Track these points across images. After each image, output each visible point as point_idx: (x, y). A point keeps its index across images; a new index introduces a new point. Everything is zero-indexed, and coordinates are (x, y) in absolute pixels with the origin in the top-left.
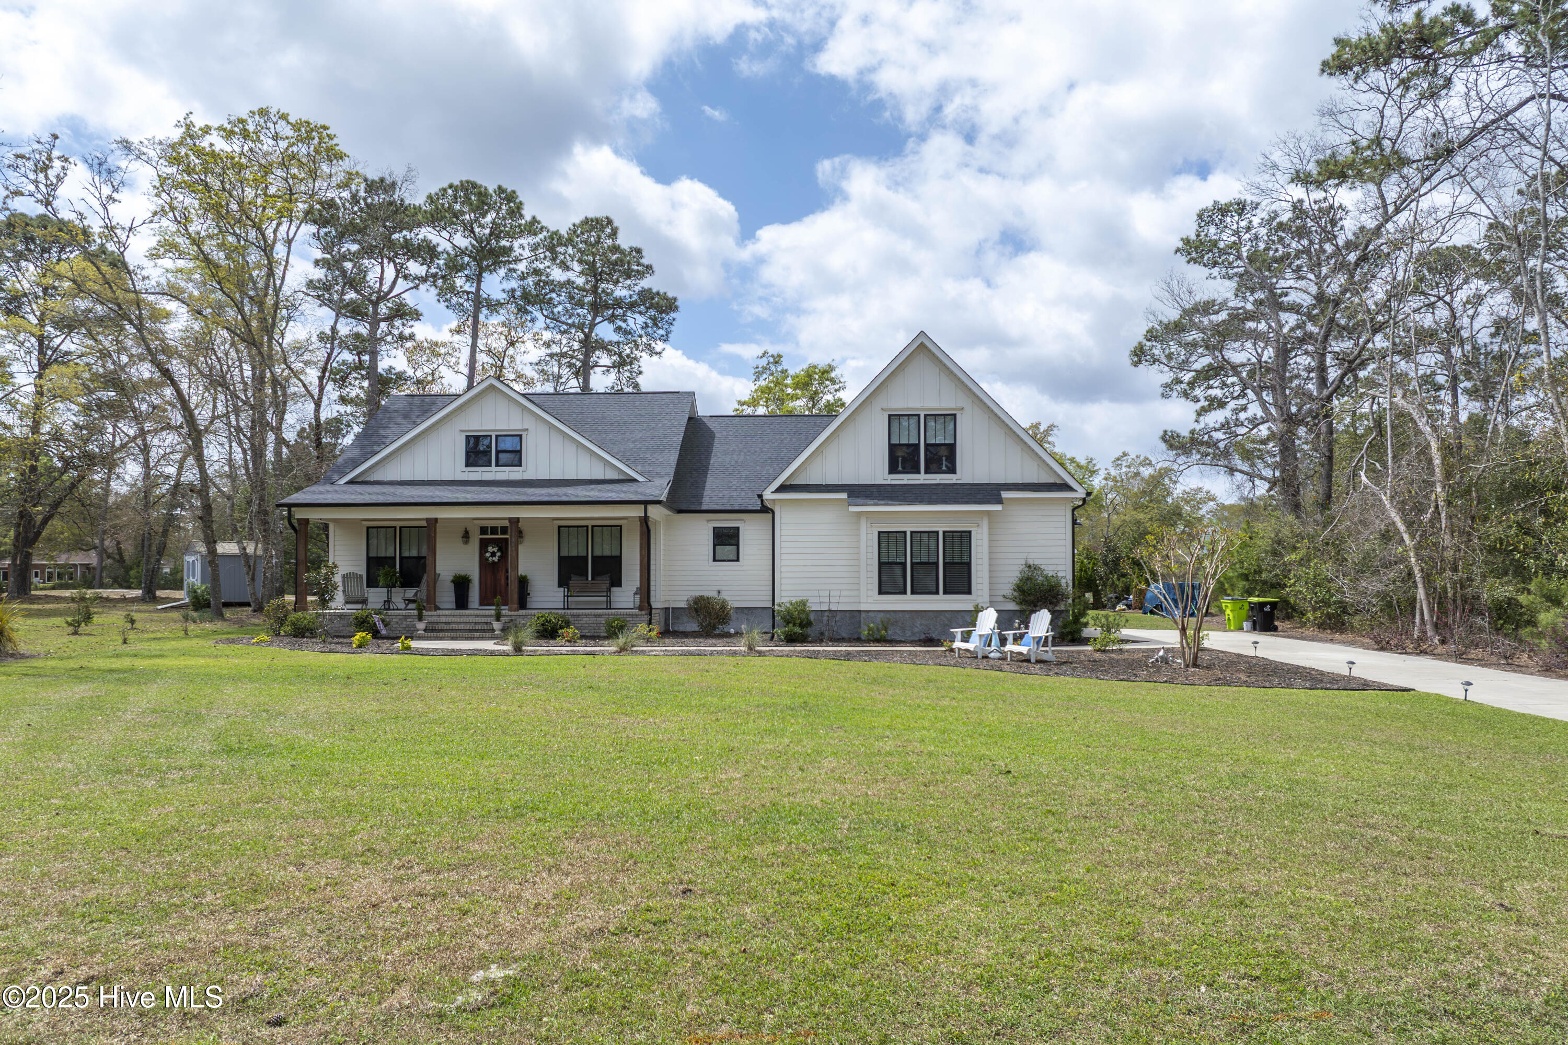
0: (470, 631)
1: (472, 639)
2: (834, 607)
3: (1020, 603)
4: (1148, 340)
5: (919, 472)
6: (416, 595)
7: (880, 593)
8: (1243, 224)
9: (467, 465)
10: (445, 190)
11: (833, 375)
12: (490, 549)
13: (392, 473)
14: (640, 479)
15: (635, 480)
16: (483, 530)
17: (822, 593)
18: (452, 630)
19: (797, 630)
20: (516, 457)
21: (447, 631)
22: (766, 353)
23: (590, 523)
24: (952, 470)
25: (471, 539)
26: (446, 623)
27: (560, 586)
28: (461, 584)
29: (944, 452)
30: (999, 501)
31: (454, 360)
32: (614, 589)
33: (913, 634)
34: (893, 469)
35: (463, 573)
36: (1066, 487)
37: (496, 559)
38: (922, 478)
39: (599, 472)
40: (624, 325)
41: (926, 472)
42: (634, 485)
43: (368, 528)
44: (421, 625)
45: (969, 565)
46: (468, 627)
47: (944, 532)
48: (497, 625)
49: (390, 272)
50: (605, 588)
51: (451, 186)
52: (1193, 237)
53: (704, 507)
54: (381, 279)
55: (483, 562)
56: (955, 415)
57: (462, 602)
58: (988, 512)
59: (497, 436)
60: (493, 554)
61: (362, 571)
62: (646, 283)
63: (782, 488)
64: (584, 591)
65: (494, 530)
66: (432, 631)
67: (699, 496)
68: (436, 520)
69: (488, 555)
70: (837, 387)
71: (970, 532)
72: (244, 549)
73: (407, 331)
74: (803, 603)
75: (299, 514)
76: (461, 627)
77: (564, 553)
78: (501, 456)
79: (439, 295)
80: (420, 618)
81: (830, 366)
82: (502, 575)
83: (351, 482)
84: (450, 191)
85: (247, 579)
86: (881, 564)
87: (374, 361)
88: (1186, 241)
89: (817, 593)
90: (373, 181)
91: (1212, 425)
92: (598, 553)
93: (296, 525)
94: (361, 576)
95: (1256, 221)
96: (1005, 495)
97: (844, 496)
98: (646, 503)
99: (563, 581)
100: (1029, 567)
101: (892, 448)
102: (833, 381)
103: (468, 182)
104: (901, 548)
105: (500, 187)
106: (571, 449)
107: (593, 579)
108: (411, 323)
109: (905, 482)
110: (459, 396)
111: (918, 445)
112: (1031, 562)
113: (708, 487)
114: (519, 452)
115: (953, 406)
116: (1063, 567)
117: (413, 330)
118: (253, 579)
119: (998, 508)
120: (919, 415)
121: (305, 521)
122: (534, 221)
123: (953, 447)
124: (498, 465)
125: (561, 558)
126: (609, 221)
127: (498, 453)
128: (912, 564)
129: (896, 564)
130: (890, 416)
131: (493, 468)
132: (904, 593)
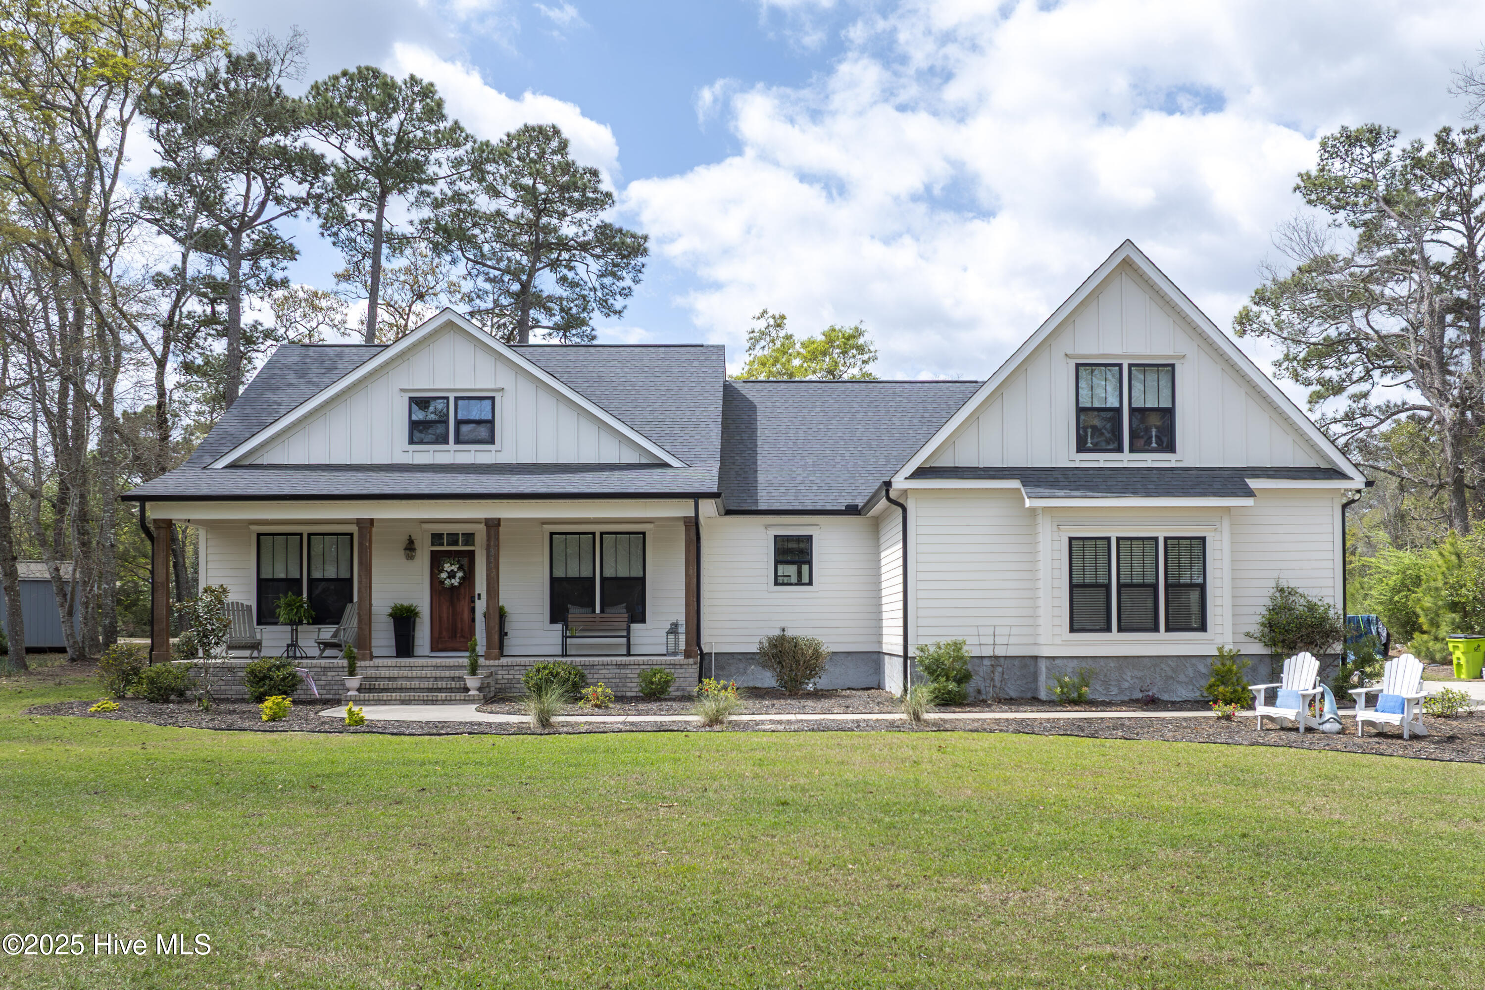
0: (430, 690)
1: (434, 702)
2: (1000, 652)
3: (1271, 644)
4: (1256, 304)
5: (1120, 449)
6: (335, 635)
7: (1072, 630)
9: (412, 442)
10: (336, 78)
11: (861, 341)
12: (447, 567)
13: (296, 452)
14: (674, 463)
15: (666, 465)
16: (437, 538)
17: (982, 631)
18: (401, 690)
19: (952, 686)
20: (485, 431)
21: (394, 690)
22: (761, 316)
23: (599, 529)
24: (1170, 447)
25: (418, 552)
26: (390, 679)
27: (553, 621)
28: (403, 618)
29: (1154, 421)
30: (1250, 493)
31: (339, 317)
32: (634, 626)
33: (1121, 691)
34: (1081, 447)
35: (406, 603)
36: (1335, 473)
37: (455, 582)
38: (1126, 459)
39: (611, 453)
40: (570, 275)
41: (1132, 450)
42: (668, 471)
43: (259, 535)
44: (353, 683)
45: (1202, 587)
46: (425, 684)
47: (1166, 539)
48: (472, 682)
49: (258, 188)
50: (624, 625)
51: (345, 74)
52: (1314, 173)
53: (762, 506)
54: (247, 196)
55: (436, 586)
56: (1173, 366)
57: (405, 646)
58: (1228, 508)
59: (457, 399)
60: (452, 575)
61: (251, 600)
62: (607, 216)
63: (921, 473)
64: (591, 629)
65: (453, 538)
66: (370, 690)
67: (752, 491)
68: (372, 521)
69: (444, 575)
70: (866, 357)
71: (1203, 539)
72: (57, 569)
73: (278, 276)
74: (957, 646)
75: (154, 512)
76: (415, 684)
77: (559, 573)
78: (465, 428)
79: (323, 226)
80: (352, 673)
81: (856, 329)
82: (464, 605)
83: (232, 466)
84: (343, 81)
85: (61, 613)
86: (1072, 587)
87: (235, 312)
88: (1306, 177)
89: (974, 631)
90: (238, 57)
92: (608, 573)
93: (151, 526)
94: (249, 608)
95: (1396, 152)
96: (1253, 484)
97: (1015, 484)
98: (697, 497)
99: (557, 614)
100: (1282, 590)
101: (1082, 413)
102: (861, 349)
103: (368, 69)
104: (1102, 560)
105: (412, 77)
106: (568, 419)
107: (602, 611)
109: (1101, 464)
110: (387, 346)
111: (1119, 410)
112: (1284, 584)
113: (761, 478)
114: (491, 423)
115: (1167, 351)
116: (1330, 592)
118: (70, 613)
119: (1248, 502)
120: (1120, 366)
121: (169, 523)
122: (457, 127)
123: (1168, 414)
124: (458, 441)
125: (554, 581)
126: (556, 132)
127: (459, 423)
128: (1120, 586)
129: (1096, 586)
130: (1078, 366)
131: (452, 446)
132: (1109, 630)
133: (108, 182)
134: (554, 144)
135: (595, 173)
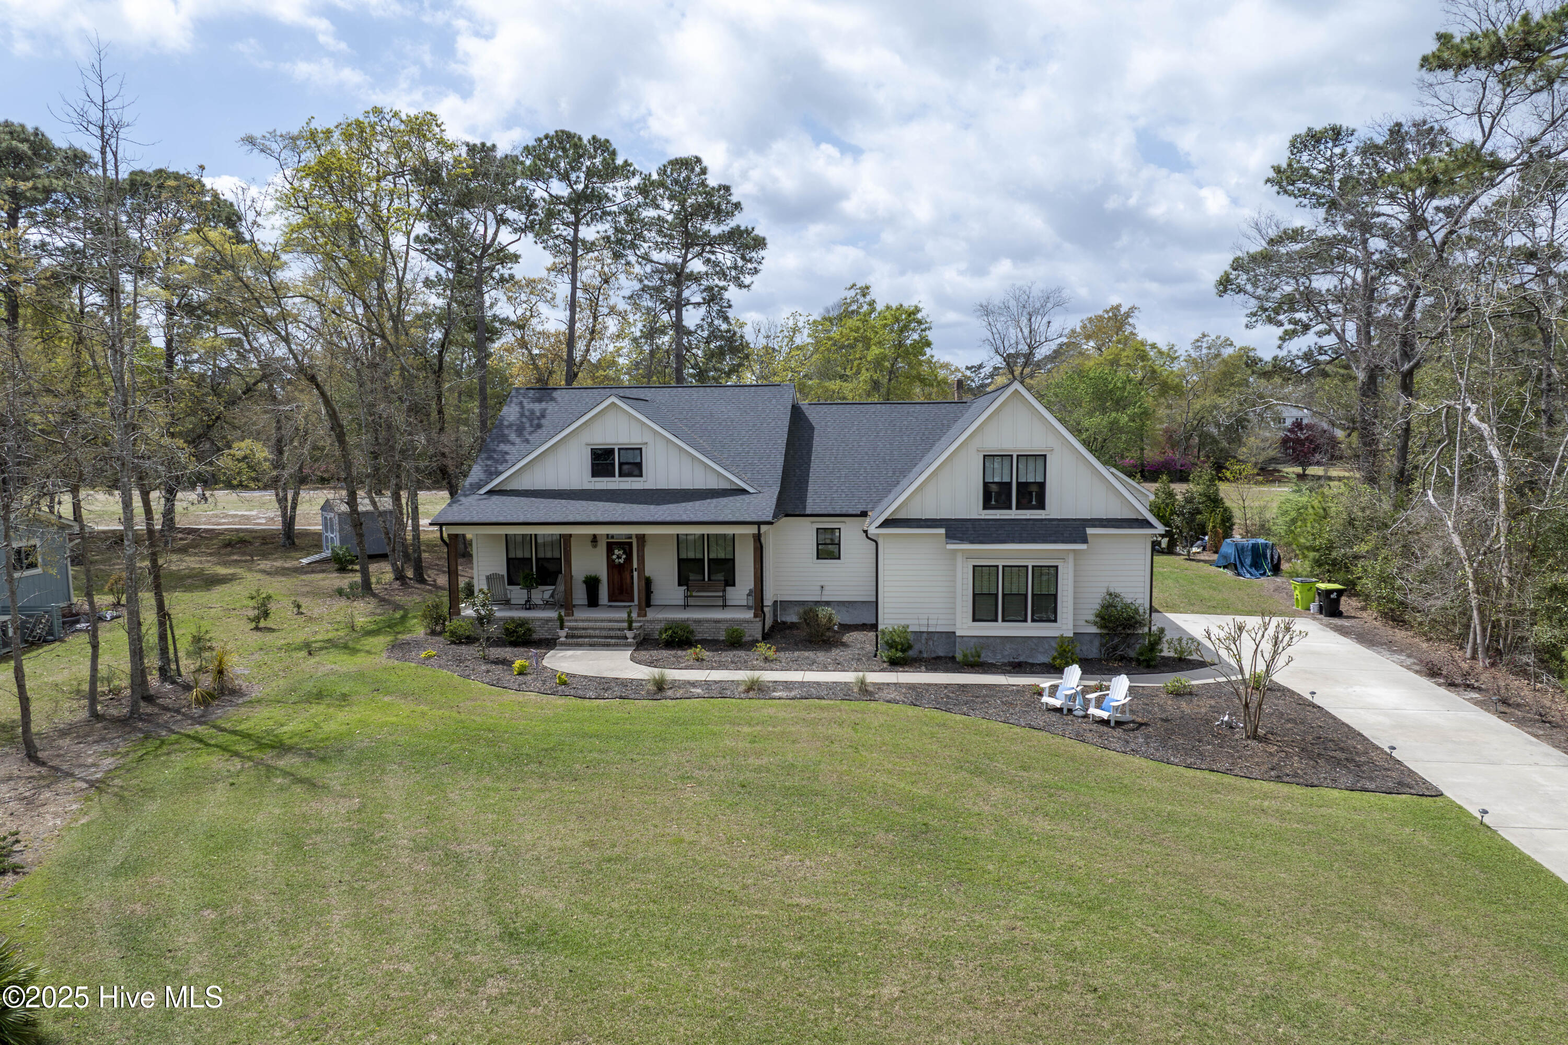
2: (931, 629)
3: (1101, 627)
4: (1235, 270)
5: (1010, 508)
6: (552, 596)
7: (974, 620)
8: (1337, 150)
9: (593, 476)
10: (541, 140)
12: (616, 552)
13: (528, 483)
14: (751, 490)
15: (745, 491)
16: (610, 544)
17: (921, 617)
18: (590, 637)
19: (899, 654)
20: (634, 468)
21: (586, 637)
22: (854, 285)
24: (1041, 505)
25: (599, 543)
27: (680, 584)
28: (592, 584)
29: (1034, 489)
30: (1084, 540)
32: (729, 588)
34: (987, 505)
35: (593, 574)
36: (1144, 523)
37: (622, 561)
38: (1013, 514)
41: (1017, 508)
42: (746, 494)
43: (507, 540)
44: (563, 633)
45: (1055, 596)
46: (604, 633)
47: (1033, 567)
48: (629, 634)
50: (723, 587)
51: (546, 137)
52: (1284, 165)
53: (808, 512)
55: (611, 565)
56: (1045, 456)
57: (593, 600)
58: (1075, 551)
59: (619, 450)
60: (619, 557)
61: (504, 572)
62: (735, 221)
63: (887, 523)
64: (703, 590)
65: (619, 545)
66: (573, 637)
67: (803, 500)
68: (571, 534)
69: (614, 558)
71: (1057, 567)
74: (905, 626)
75: (450, 530)
76: (597, 632)
77: (683, 556)
78: (624, 467)
80: (562, 628)
82: (626, 577)
83: (491, 493)
84: (545, 142)
86: (974, 595)
88: (1278, 170)
89: (916, 617)
90: (475, 145)
91: (1295, 352)
92: (713, 556)
94: (503, 575)
95: (1350, 148)
96: (1090, 531)
97: (942, 531)
98: (759, 524)
99: (683, 581)
100: (1111, 594)
101: (986, 485)
102: (919, 322)
103: (563, 132)
104: (993, 578)
105: (594, 138)
106: (686, 461)
107: (709, 578)
109: (998, 517)
111: (1010, 484)
112: (1112, 591)
113: (810, 488)
114: (640, 464)
115: (1042, 446)
116: (1142, 595)
119: (1083, 547)
120: (1011, 456)
121: (456, 535)
122: (627, 164)
123: (1042, 486)
124: (620, 475)
125: (680, 561)
126: (698, 160)
127: (621, 464)
128: (1004, 595)
129: (989, 595)
130: (985, 456)
131: (617, 478)
132: (996, 620)
133: (400, 273)
134: (697, 169)
135: (727, 189)
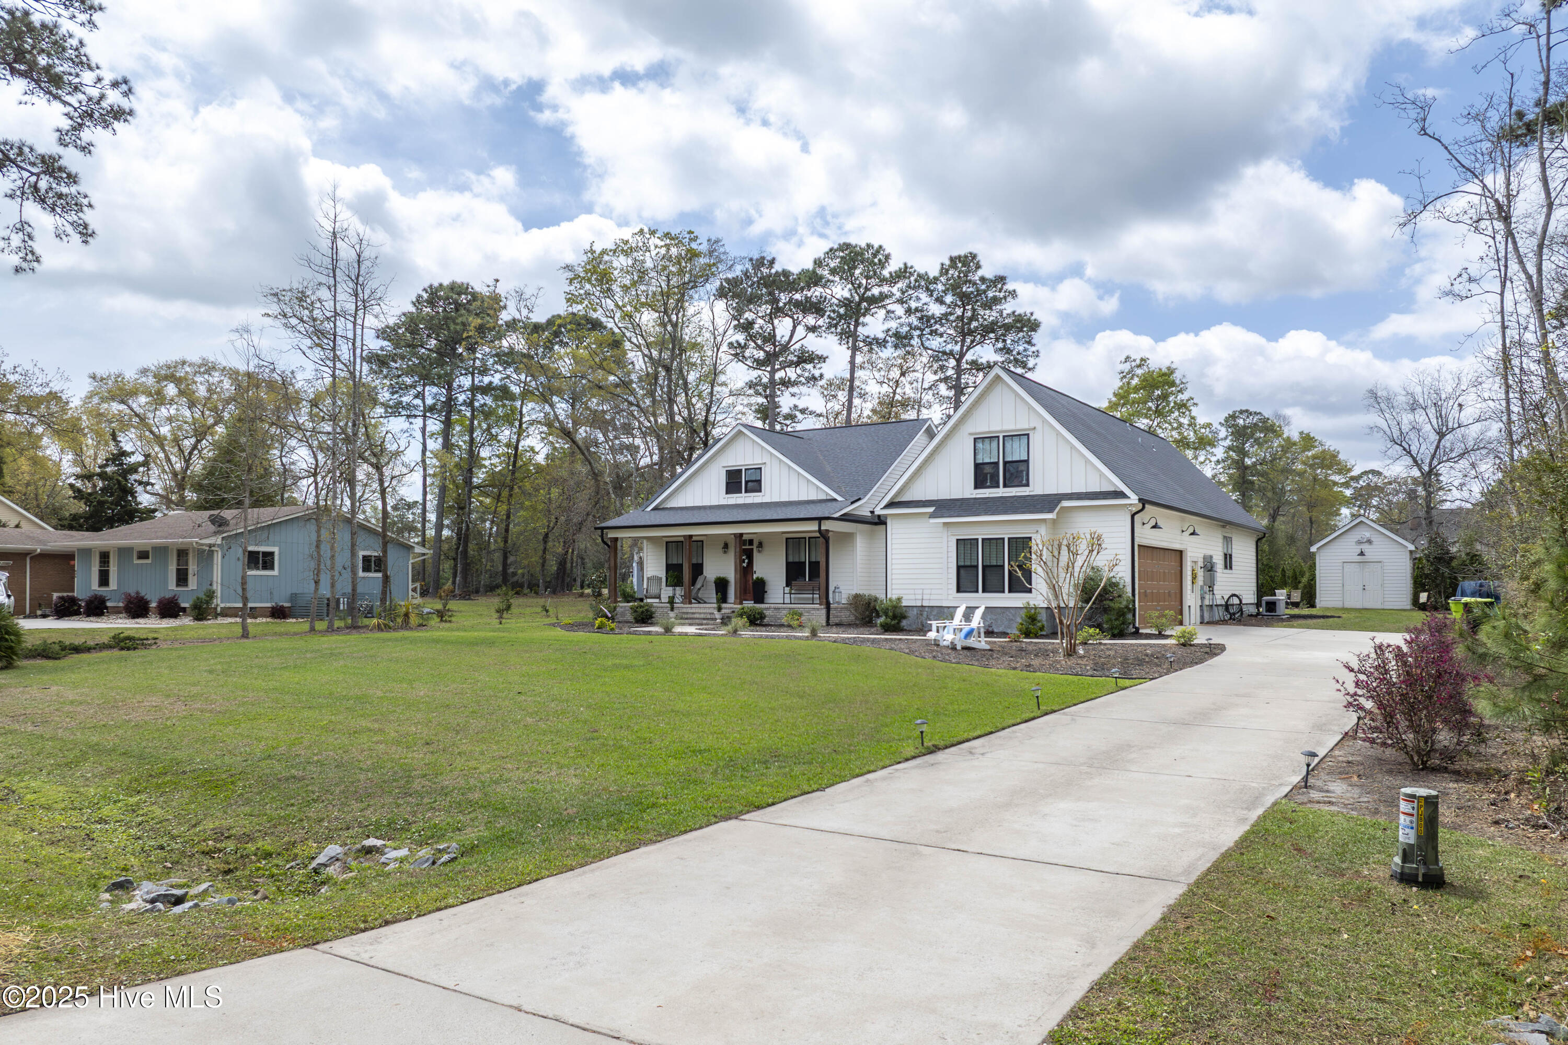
0: (704, 619)
1: (702, 624)
2: (927, 604)
5: (998, 486)
7: (958, 591)
9: (727, 493)
13: (680, 501)
14: (839, 498)
15: (835, 500)
16: (737, 543)
17: (917, 592)
18: (693, 619)
20: (755, 485)
21: (689, 619)
23: (807, 535)
24: (1026, 484)
25: (730, 550)
26: (693, 613)
27: (787, 586)
28: (721, 585)
29: (1018, 468)
30: (1052, 510)
34: (976, 486)
35: (722, 576)
36: (1120, 495)
37: (745, 565)
38: (1001, 492)
39: (812, 495)
41: (1004, 486)
42: (834, 503)
44: (672, 614)
45: (1030, 567)
46: (703, 616)
47: (1009, 539)
48: (718, 616)
55: (737, 567)
56: (1029, 435)
57: (723, 599)
58: (1046, 520)
59: (746, 470)
60: (743, 561)
61: (662, 574)
63: (891, 505)
64: (800, 591)
65: (742, 543)
66: (682, 618)
68: (692, 536)
69: (740, 562)
71: (1029, 538)
74: (900, 600)
75: (612, 534)
76: (699, 615)
77: (791, 560)
78: (749, 485)
80: (672, 609)
82: (749, 577)
86: (959, 568)
89: (912, 592)
92: (812, 559)
93: (607, 543)
94: (661, 579)
96: (1062, 504)
97: (931, 510)
98: (820, 520)
99: (789, 582)
101: (978, 467)
104: (975, 550)
106: (794, 477)
107: (809, 580)
108: (819, 366)
109: (987, 495)
111: (997, 464)
114: (759, 482)
115: (1026, 426)
116: (1122, 568)
117: (822, 371)
119: (1049, 516)
120: (998, 437)
121: (616, 539)
123: (1026, 464)
124: (746, 491)
125: (788, 564)
127: (747, 482)
128: (984, 567)
129: (971, 566)
130: (975, 439)
131: (743, 494)
132: (977, 591)
